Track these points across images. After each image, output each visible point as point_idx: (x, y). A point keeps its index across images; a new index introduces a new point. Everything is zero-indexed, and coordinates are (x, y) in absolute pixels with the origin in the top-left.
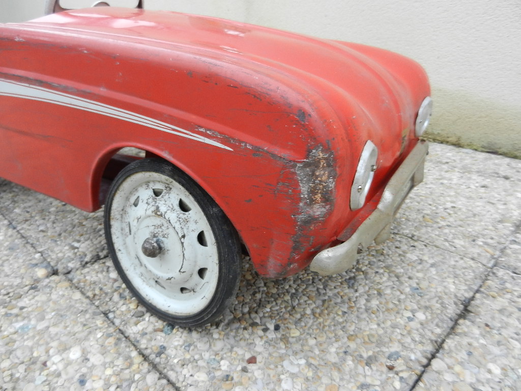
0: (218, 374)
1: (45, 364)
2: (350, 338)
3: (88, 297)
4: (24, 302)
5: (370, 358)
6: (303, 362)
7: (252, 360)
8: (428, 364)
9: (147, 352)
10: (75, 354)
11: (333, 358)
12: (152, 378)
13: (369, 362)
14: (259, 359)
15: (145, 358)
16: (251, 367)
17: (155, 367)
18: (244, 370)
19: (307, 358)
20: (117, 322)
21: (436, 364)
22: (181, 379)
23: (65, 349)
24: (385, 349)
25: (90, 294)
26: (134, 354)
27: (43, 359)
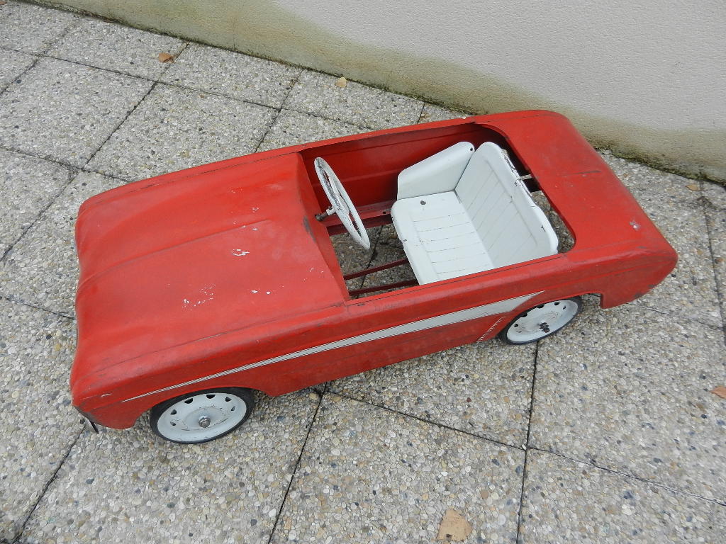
0: (461, 413)
1: (385, 445)
2: (500, 367)
3: (360, 401)
4: (331, 421)
5: (513, 375)
6: (489, 391)
7: (469, 400)
8: (535, 369)
9: (423, 417)
10: (394, 435)
11: (499, 383)
12: (436, 429)
13: (514, 378)
14: (471, 397)
15: (424, 420)
16: (471, 404)
17: (433, 423)
18: (469, 406)
19: (489, 388)
20: (393, 408)
21: (539, 368)
22: (448, 423)
23: (385, 436)
24: (517, 369)
25: (360, 398)
26: (418, 421)
27: (382, 444)
